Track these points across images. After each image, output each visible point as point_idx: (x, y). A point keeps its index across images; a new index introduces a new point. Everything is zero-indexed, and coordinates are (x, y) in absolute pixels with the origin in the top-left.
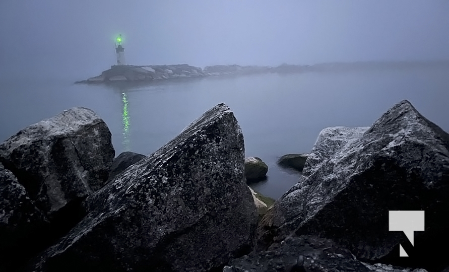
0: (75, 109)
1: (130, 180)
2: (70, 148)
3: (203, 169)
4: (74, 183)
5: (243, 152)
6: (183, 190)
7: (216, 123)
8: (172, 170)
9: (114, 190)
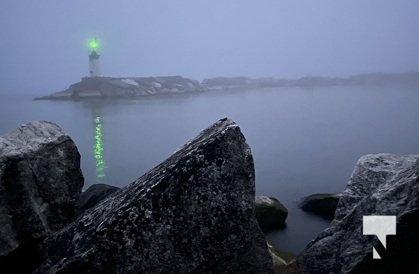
0: (36, 123)
1: (102, 214)
2: (27, 173)
3: (199, 201)
4: (30, 219)
5: (252, 179)
6: (173, 229)
7: (217, 140)
8: (158, 200)
9: (81, 228)
